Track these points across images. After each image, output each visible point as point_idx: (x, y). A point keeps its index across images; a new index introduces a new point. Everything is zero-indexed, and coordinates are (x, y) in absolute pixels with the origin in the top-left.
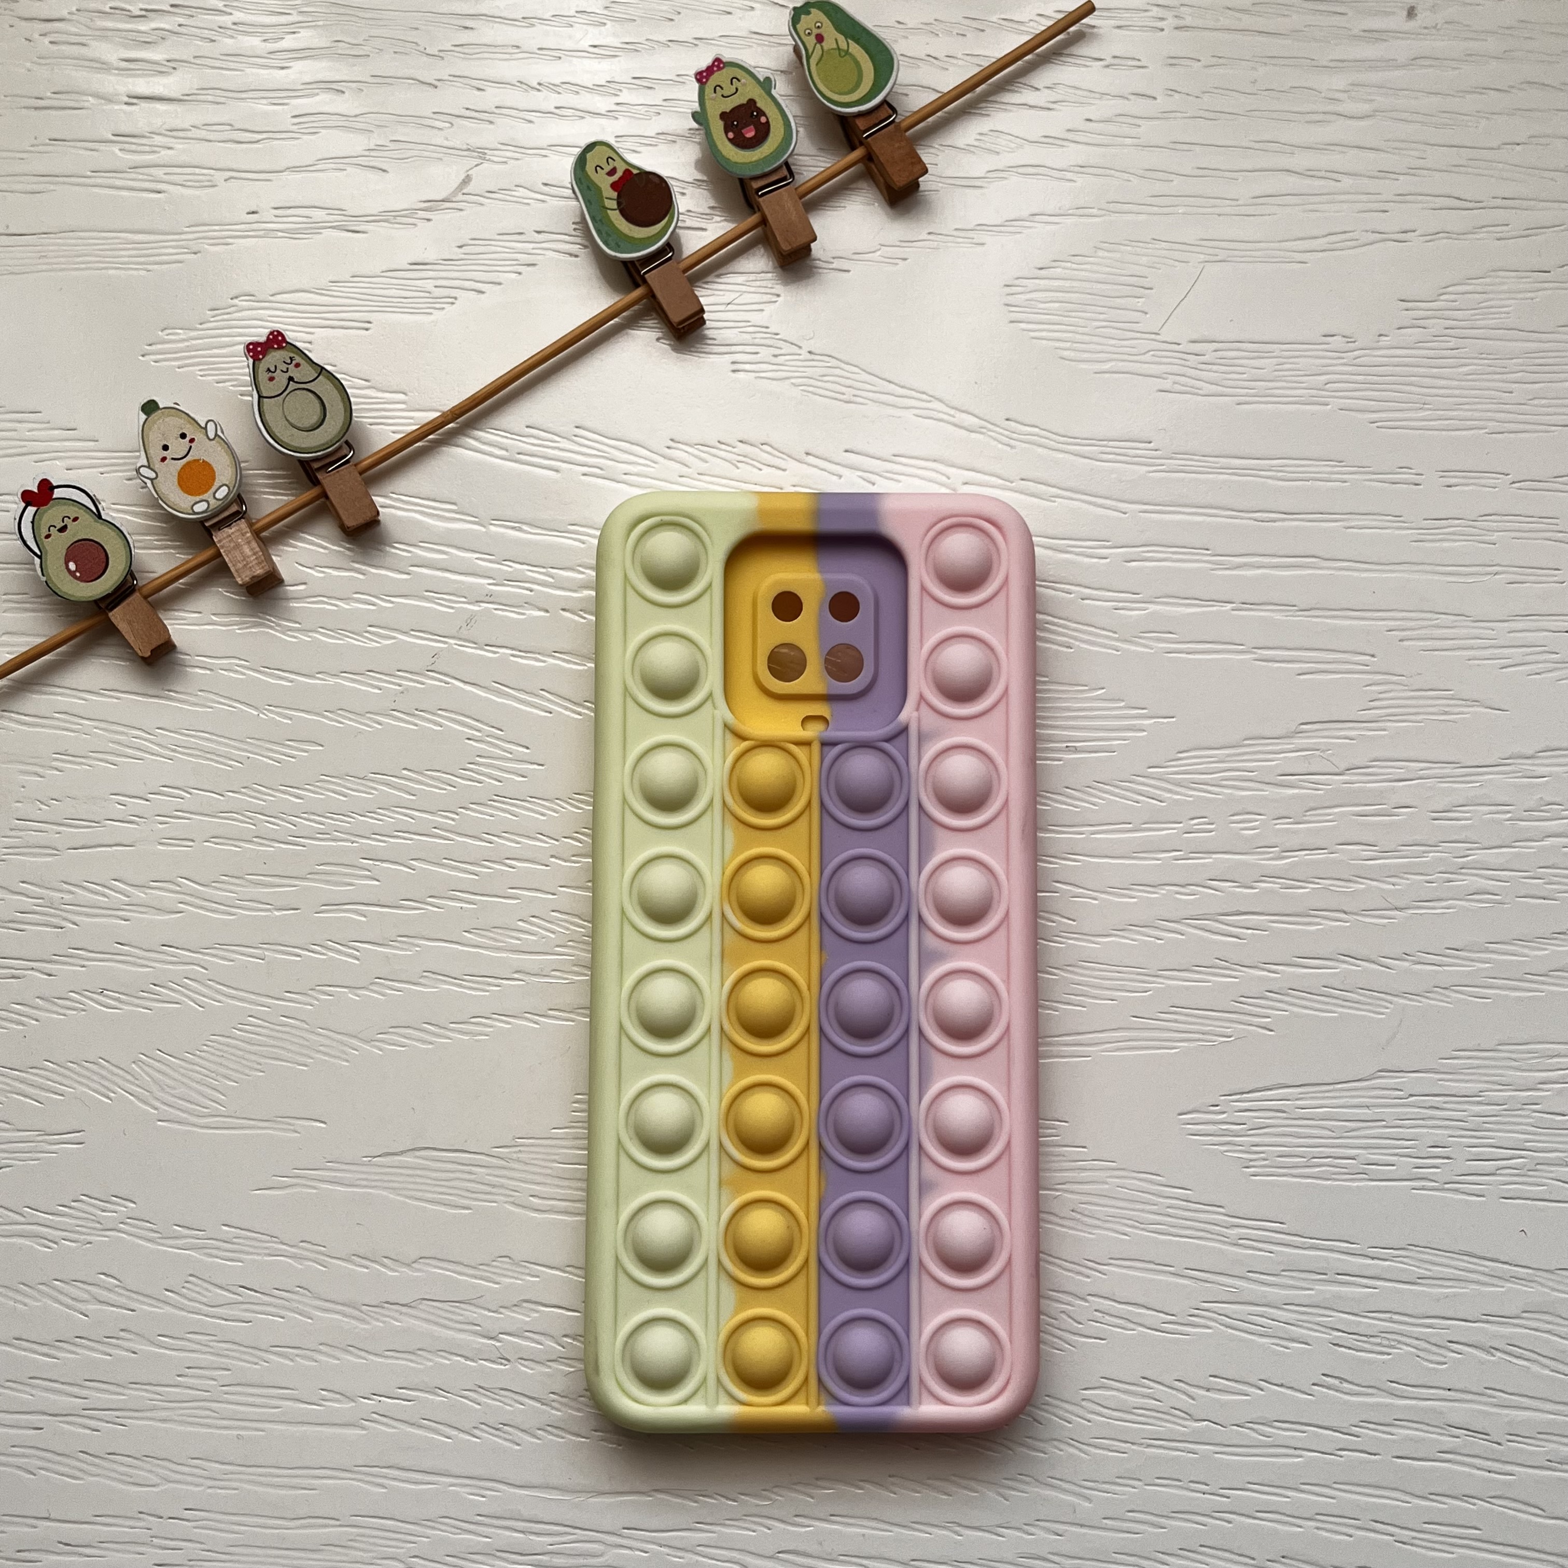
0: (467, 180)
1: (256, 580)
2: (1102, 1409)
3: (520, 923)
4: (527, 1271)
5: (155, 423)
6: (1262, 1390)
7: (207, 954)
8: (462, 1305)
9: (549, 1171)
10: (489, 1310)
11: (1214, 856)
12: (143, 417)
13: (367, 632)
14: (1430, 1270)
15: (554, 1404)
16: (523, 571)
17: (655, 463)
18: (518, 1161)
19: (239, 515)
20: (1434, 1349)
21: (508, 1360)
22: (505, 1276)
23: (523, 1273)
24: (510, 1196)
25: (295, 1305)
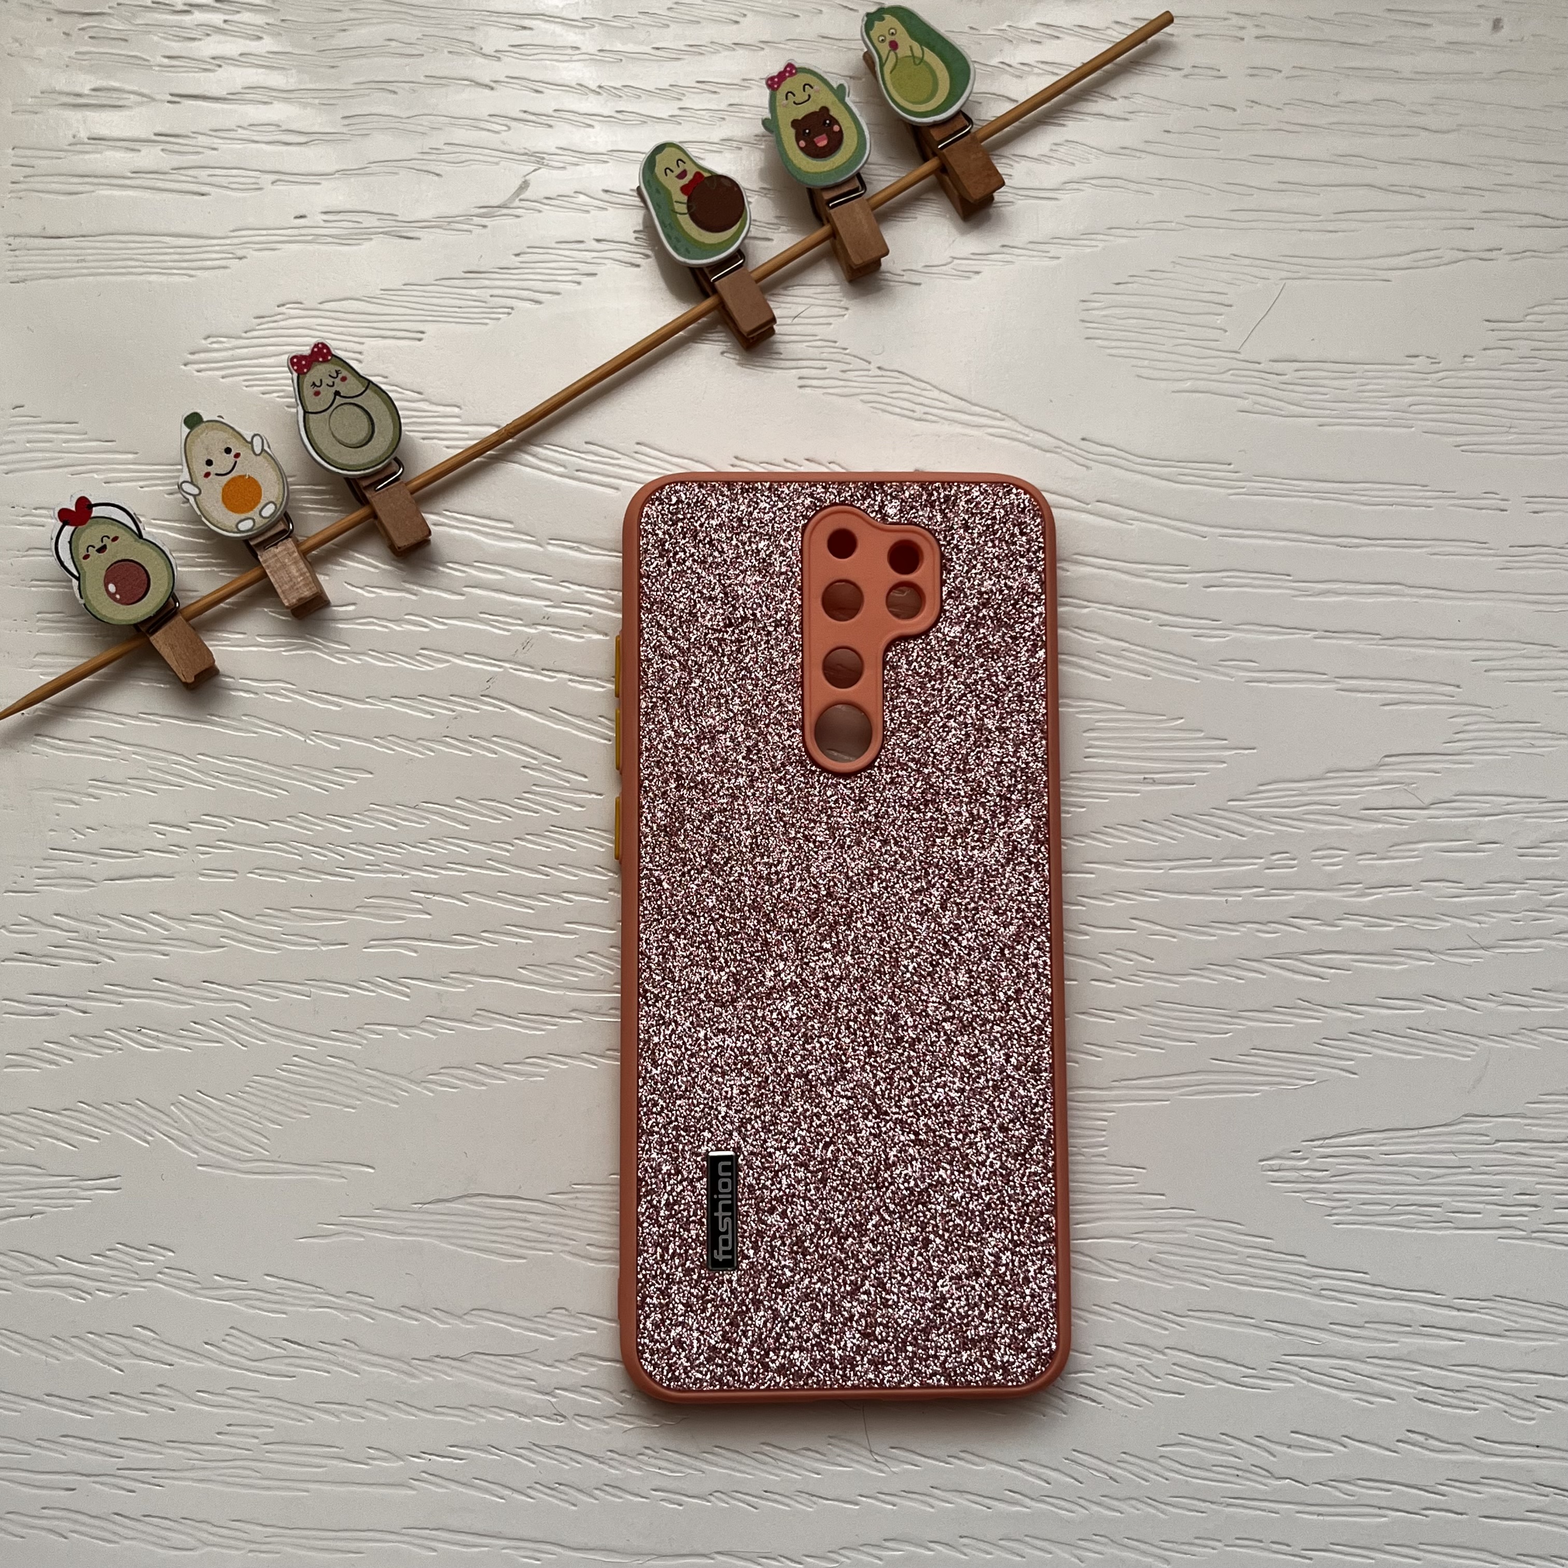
0: (525, 185)
1: (302, 602)
2: (1180, 1467)
3: (578, 960)
4: (583, 1323)
5: (198, 436)
6: (1345, 1447)
7: (250, 991)
8: (516, 1359)
9: (607, 1219)
10: (544, 1364)
11: (1296, 893)
12: (188, 430)
13: (419, 655)
14: (1516, 1322)
15: (611, 1462)
16: (579, 592)
18: (575, 1208)
19: (286, 534)
20: (1523, 1404)
21: (565, 1417)
22: (564, 1329)
23: (578, 1325)
24: (566, 1245)
25: (341, 1359)
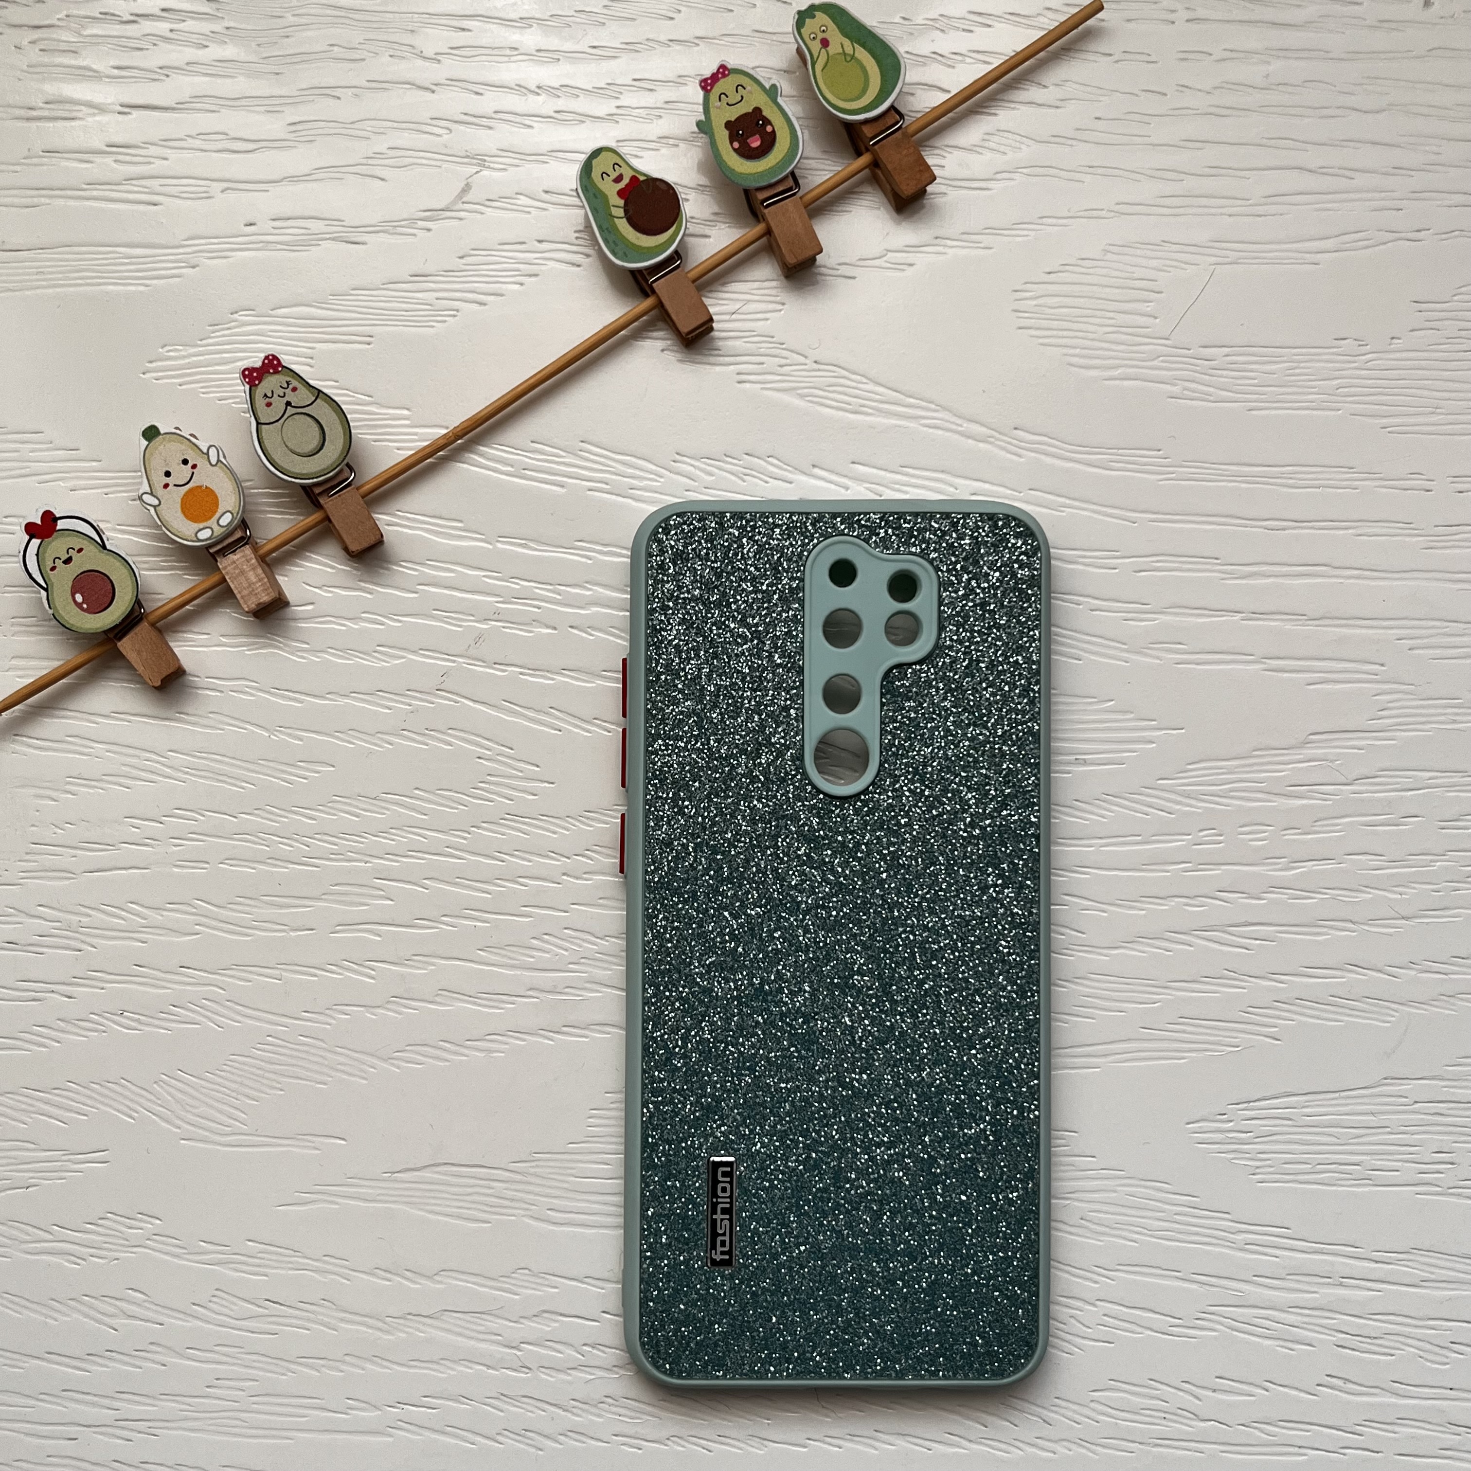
0: (467, 188)
1: (261, 606)
2: (1110, 1410)
3: (534, 942)
4: (546, 1283)
5: (156, 448)
6: (1267, 1390)
7: (225, 975)
8: (483, 1316)
9: (566, 1185)
10: (511, 1321)
11: (1223, 867)
12: (146, 443)
13: (375, 652)
14: (1432, 1273)
15: (574, 1410)
16: (528, 586)
17: (661, 477)
18: (535, 1175)
19: (244, 541)
20: (1437, 1349)
21: (530, 1369)
22: (526, 1288)
23: (541, 1284)
24: (527, 1209)
25: (321, 1317)
